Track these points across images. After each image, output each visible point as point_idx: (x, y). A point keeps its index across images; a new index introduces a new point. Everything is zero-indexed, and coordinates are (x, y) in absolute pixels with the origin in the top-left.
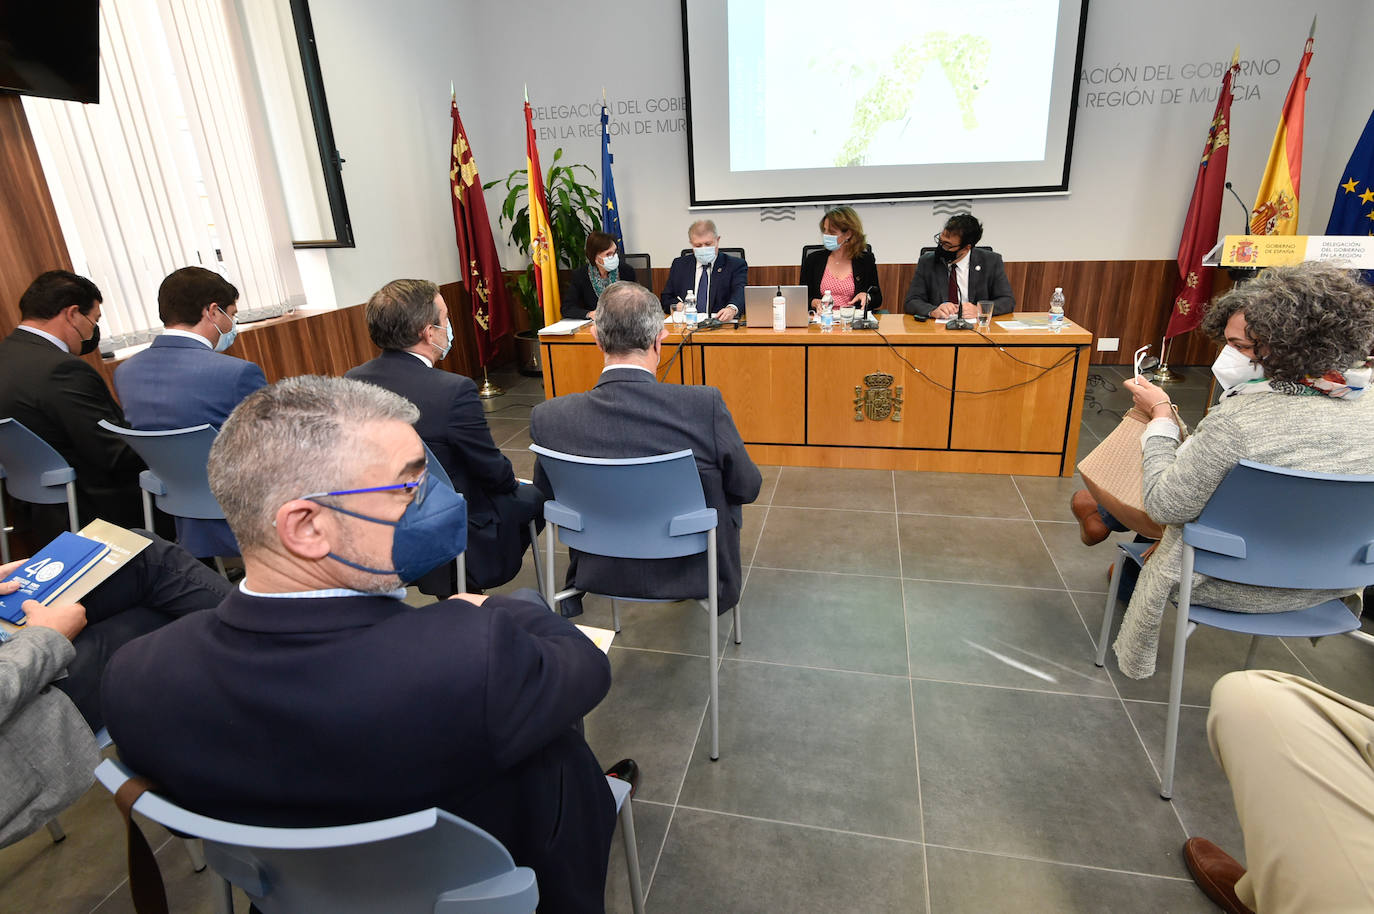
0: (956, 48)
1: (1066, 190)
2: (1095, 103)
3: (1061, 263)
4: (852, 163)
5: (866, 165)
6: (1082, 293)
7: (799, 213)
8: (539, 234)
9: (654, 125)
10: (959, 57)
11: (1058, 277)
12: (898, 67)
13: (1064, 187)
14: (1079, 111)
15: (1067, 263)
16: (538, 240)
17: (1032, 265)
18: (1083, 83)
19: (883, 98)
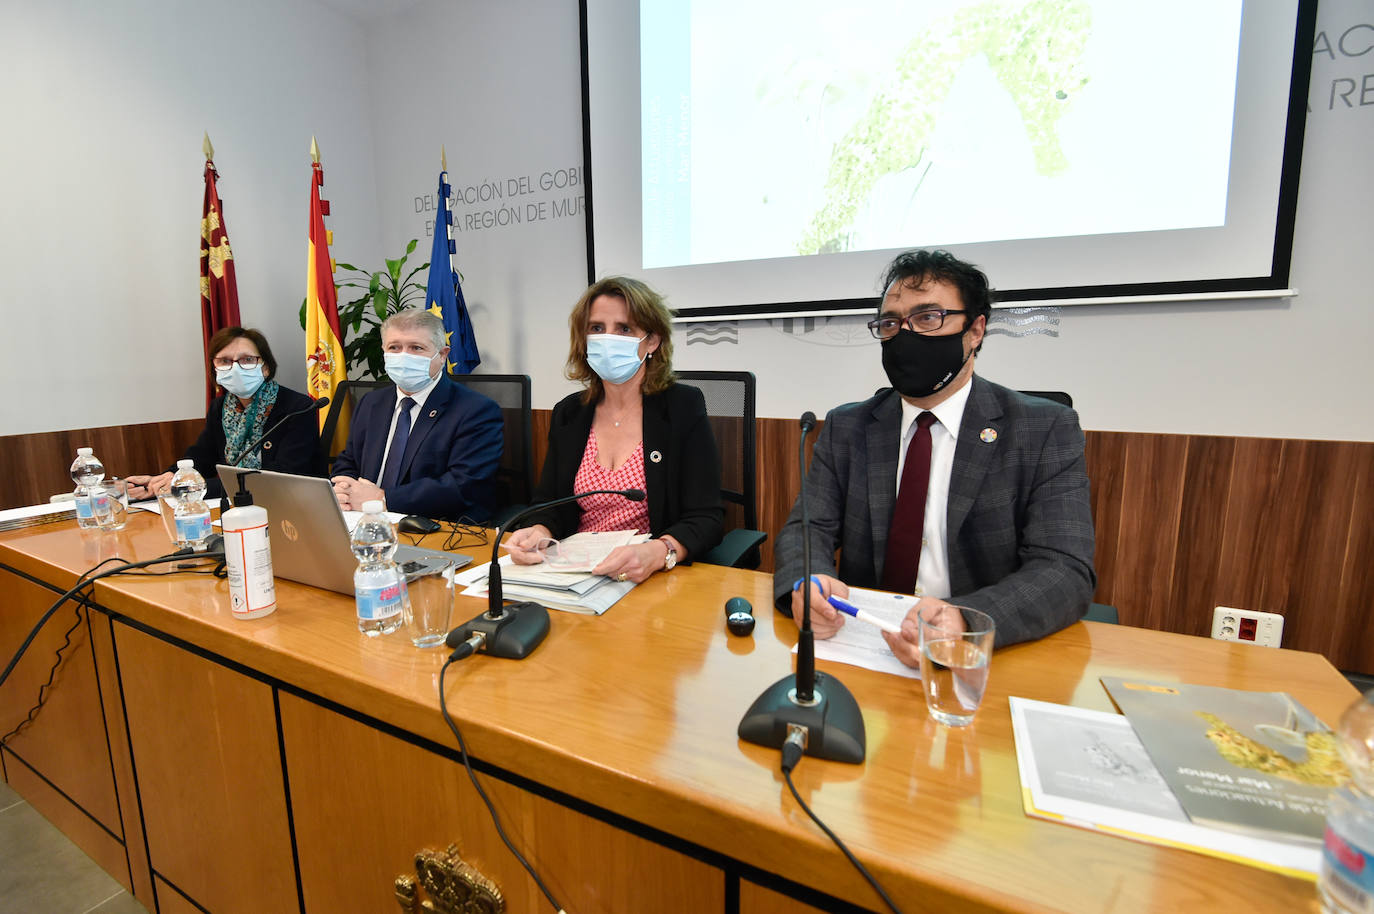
0: (1019, 28)
1: (1285, 286)
2: (1355, 98)
3: (1275, 443)
4: (827, 247)
5: (851, 249)
6: (1331, 513)
7: (743, 333)
8: (318, 350)
9: (548, 207)
10: (1025, 44)
11: (1269, 471)
12: (907, 77)
13: (1280, 276)
14: (1311, 119)
15: (1291, 443)
16: (316, 358)
17: (1201, 443)
18: (1319, 61)
19: (880, 134)
